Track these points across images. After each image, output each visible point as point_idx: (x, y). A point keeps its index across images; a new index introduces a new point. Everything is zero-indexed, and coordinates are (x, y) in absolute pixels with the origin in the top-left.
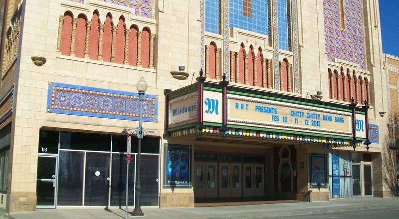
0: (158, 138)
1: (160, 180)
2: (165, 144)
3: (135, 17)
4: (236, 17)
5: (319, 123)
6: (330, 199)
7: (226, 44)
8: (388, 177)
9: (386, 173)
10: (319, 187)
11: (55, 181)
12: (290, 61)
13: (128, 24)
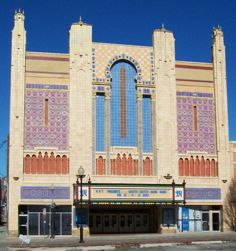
0: (71, 206)
1: (72, 224)
2: (74, 208)
3: (59, 151)
4: (116, 139)
5: (147, 195)
6: (177, 233)
7: (108, 156)
8: (228, 219)
9: (227, 217)
10: (169, 226)
11: (27, 225)
12: (151, 158)
13: (55, 155)
